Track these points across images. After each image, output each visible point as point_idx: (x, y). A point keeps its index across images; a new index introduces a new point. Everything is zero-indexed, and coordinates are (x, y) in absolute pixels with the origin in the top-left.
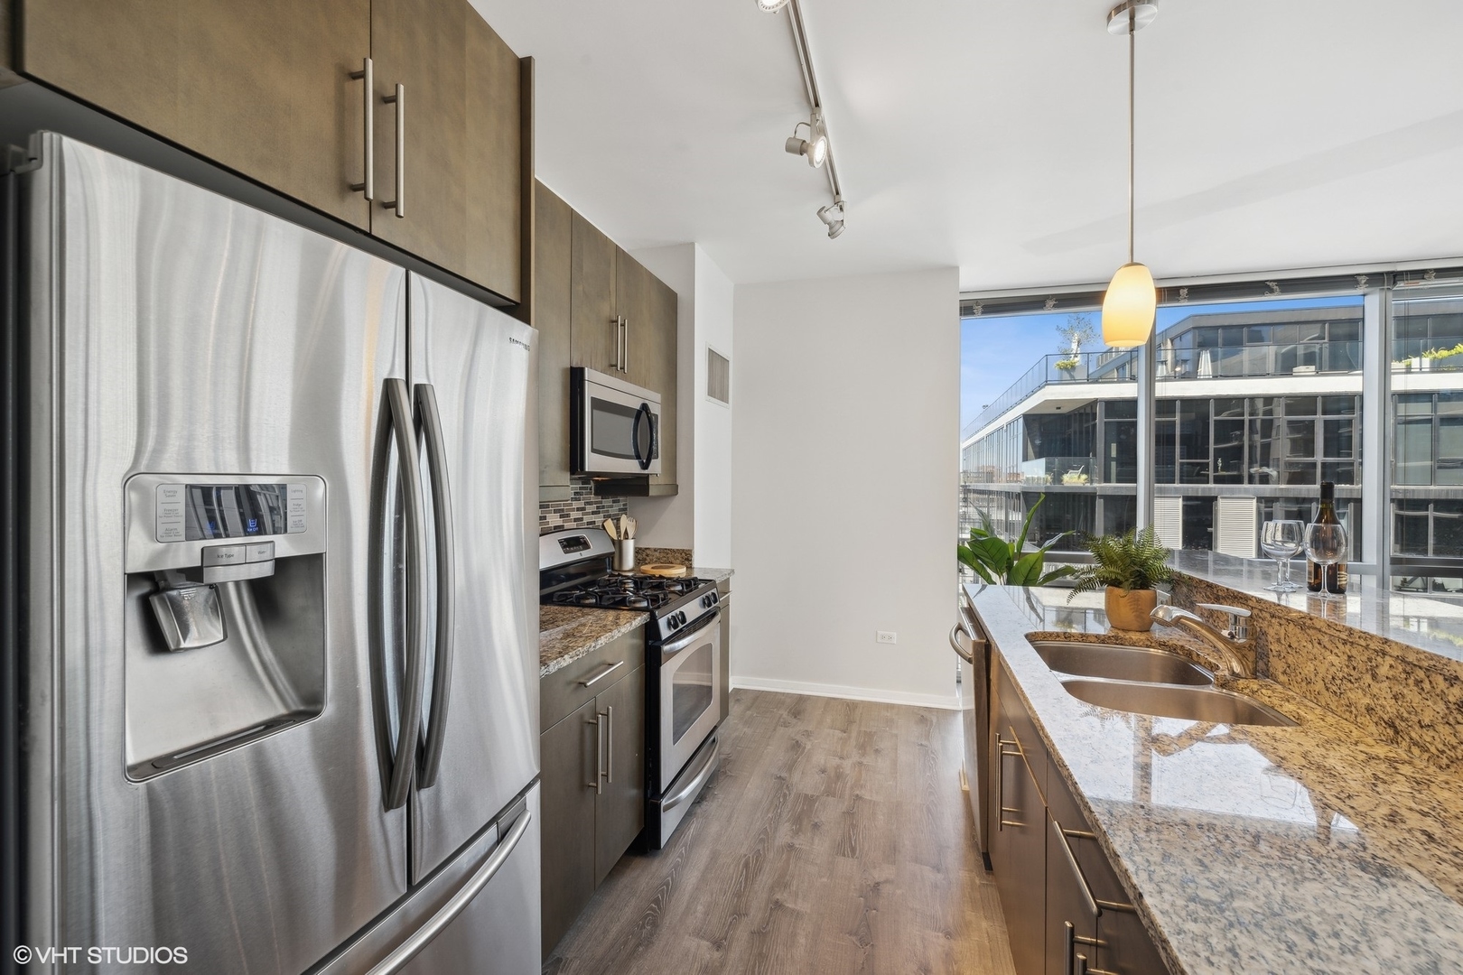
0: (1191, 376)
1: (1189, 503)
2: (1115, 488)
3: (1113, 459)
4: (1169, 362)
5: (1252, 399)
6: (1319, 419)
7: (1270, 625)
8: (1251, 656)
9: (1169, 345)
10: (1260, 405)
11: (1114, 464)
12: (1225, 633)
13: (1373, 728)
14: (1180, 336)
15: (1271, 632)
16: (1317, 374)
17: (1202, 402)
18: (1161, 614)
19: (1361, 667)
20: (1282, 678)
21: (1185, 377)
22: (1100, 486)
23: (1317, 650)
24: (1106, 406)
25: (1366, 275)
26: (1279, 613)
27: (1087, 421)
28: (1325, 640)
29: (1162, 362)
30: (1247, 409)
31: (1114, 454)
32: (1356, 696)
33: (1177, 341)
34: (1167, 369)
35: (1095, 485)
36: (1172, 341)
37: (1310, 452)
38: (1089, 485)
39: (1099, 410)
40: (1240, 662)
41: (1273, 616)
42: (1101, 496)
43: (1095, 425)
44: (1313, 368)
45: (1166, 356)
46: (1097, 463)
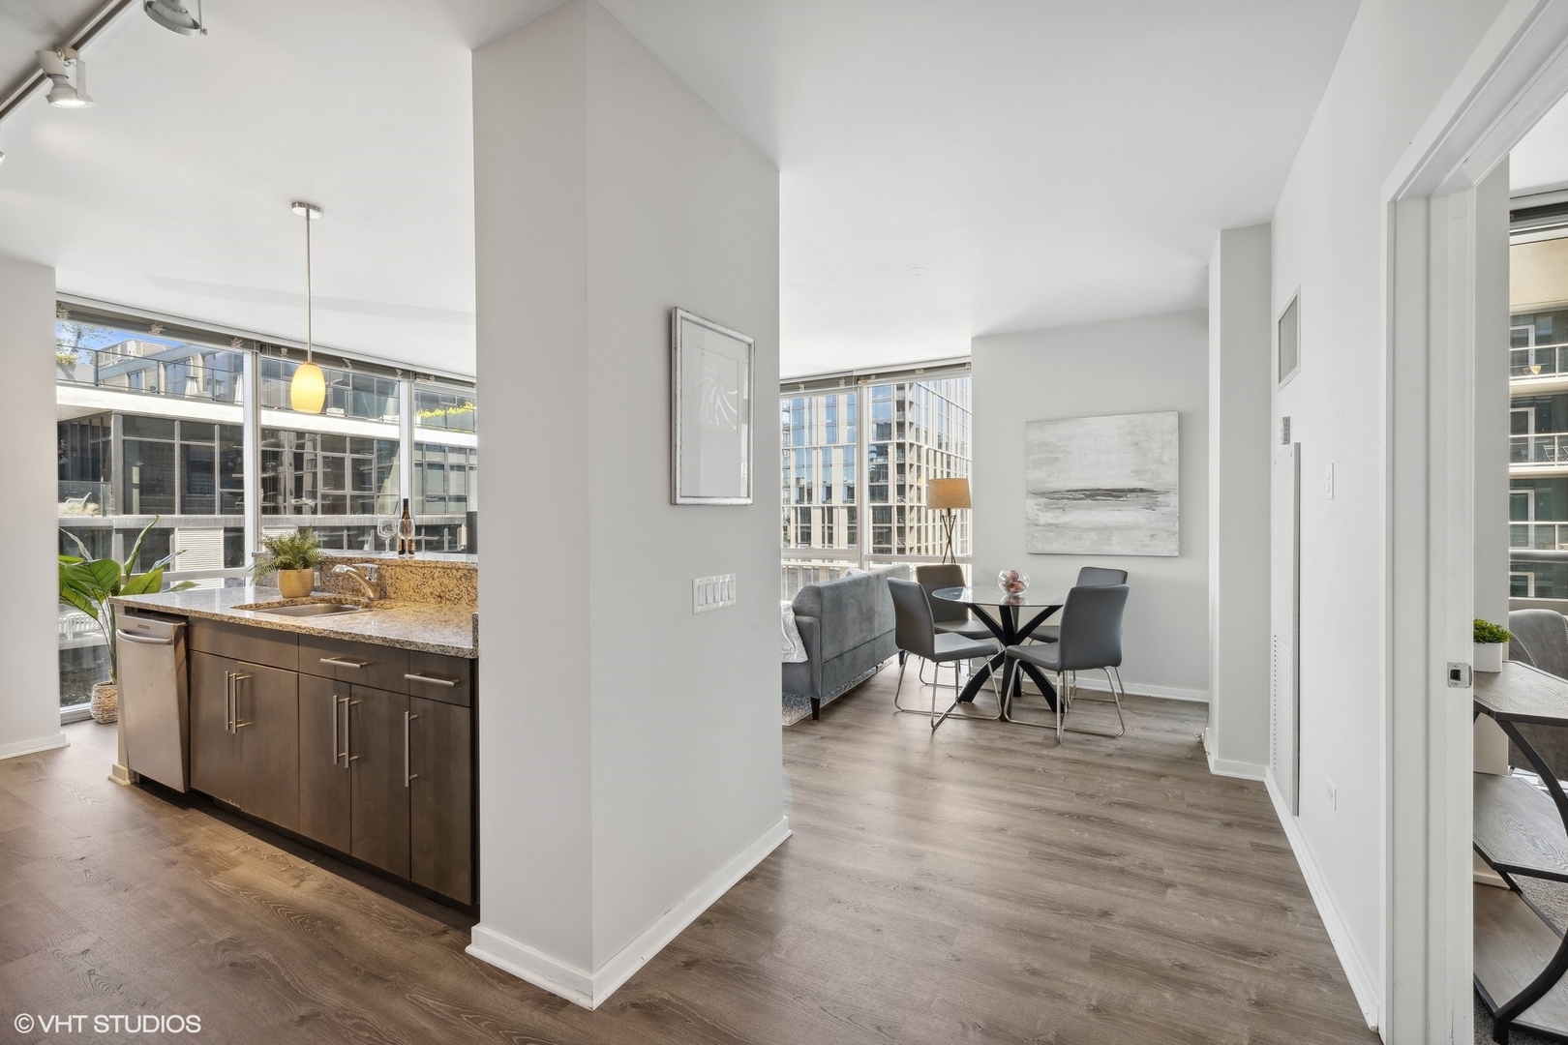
0: (226, 400)
1: (230, 535)
2: (139, 520)
3: (135, 486)
4: (201, 380)
6: (348, 457)
7: (387, 571)
8: (379, 589)
9: (200, 362)
11: (136, 493)
12: (367, 578)
13: (433, 601)
15: (387, 574)
16: (346, 416)
17: (237, 429)
18: (338, 570)
19: (428, 577)
20: (393, 596)
21: (218, 399)
22: (119, 520)
23: (410, 576)
24: (124, 420)
25: (402, 370)
26: (388, 564)
27: (95, 435)
28: (413, 570)
29: (192, 378)
31: (136, 479)
32: (427, 590)
34: (198, 387)
35: (110, 517)
36: (203, 357)
37: (340, 485)
38: (101, 516)
39: (115, 426)
40: (374, 592)
41: (388, 566)
42: (118, 531)
43: (107, 444)
44: (342, 411)
45: (196, 372)
46: (111, 488)
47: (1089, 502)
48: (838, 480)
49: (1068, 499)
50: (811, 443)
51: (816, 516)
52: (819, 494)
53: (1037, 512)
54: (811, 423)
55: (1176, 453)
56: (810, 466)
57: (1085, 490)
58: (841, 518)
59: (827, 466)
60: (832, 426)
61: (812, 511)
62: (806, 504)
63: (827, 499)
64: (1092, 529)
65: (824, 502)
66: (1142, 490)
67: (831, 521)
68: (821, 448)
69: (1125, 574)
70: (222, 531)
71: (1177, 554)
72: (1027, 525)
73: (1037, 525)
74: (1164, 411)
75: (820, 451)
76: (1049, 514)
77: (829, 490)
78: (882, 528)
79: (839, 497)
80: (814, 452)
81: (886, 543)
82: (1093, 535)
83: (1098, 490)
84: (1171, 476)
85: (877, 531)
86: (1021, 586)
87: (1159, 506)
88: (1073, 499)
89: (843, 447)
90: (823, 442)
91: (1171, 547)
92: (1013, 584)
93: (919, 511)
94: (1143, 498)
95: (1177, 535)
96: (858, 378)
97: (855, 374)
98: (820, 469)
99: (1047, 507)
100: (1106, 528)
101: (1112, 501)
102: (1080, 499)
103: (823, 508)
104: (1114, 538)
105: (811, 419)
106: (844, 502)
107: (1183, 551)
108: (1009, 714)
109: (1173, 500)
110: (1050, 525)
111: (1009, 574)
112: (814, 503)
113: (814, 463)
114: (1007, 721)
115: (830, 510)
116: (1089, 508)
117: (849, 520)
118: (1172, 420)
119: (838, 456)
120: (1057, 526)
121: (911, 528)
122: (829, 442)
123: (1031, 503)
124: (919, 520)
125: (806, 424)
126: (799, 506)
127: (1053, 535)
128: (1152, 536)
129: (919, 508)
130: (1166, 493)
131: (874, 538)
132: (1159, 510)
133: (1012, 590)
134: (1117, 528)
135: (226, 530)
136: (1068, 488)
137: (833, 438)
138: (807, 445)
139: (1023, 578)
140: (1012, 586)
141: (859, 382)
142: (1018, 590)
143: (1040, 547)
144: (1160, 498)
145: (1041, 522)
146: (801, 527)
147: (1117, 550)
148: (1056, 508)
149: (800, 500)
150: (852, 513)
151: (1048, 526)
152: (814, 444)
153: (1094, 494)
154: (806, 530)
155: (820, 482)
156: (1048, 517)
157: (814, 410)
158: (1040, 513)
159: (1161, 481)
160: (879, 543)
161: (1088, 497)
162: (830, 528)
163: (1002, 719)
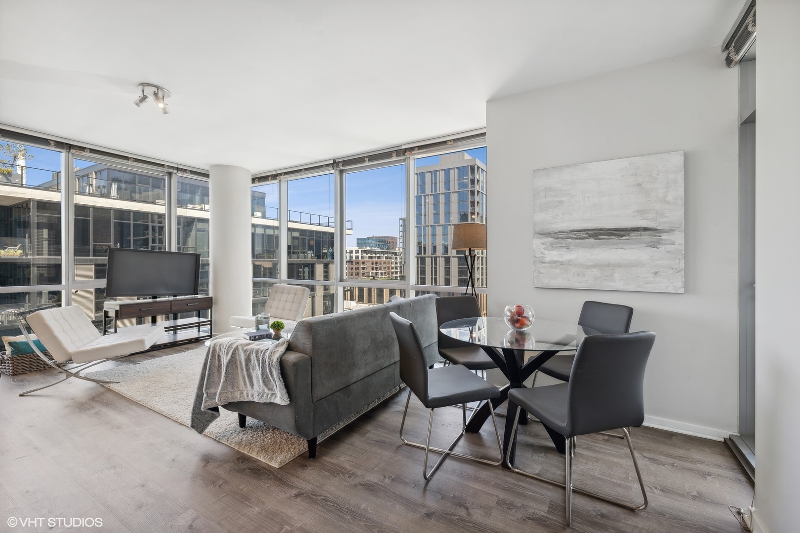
0: (107, 196)
1: (98, 267)
2: (47, 259)
3: (45, 240)
4: (94, 186)
5: (152, 214)
9: (94, 176)
10: (156, 217)
11: (45, 243)
14: (100, 171)
17: (107, 210)
21: (103, 196)
22: (33, 258)
24: (38, 204)
27: (24, 214)
29: (90, 184)
30: (150, 220)
31: (45, 237)
33: (98, 174)
34: (93, 190)
35: (29, 257)
36: (96, 174)
38: (23, 256)
42: (34, 265)
45: (92, 182)
46: (31, 242)
47: (592, 241)
48: (439, 242)
49: (572, 238)
50: (425, 223)
51: (428, 261)
52: (429, 250)
53: (543, 251)
54: (425, 213)
55: (681, 192)
56: (425, 235)
57: (589, 230)
58: (441, 262)
59: (434, 235)
60: (436, 215)
61: (426, 258)
62: (423, 255)
63: (434, 252)
64: (595, 266)
65: (432, 254)
66: (645, 229)
67: (436, 264)
68: (431, 226)
69: (630, 311)
70: (94, 266)
71: (682, 290)
72: (535, 262)
73: (544, 263)
74: (669, 152)
75: (430, 228)
76: (554, 252)
77: (435, 248)
78: (463, 268)
79: (440, 251)
80: (427, 228)
81: (465, 276)
82: (596, 272)
83: (601, 229)
84: (676, 215)
85: (460, 269)
86: (526, 322)
87: (663, 244)
88: (577, 239)
89: (442, 225)
90: (431, 223)
91: (678, 284)
92: (518, 319)
93: (482, 260)
94: (646, 237)
95: (682, 273)
96: (406, 150)
97: (403, 147)
98: (430, 237)
99: (552, 246)
100: (609, 265)
101: (615, 240)
102: (584, 238)
103: (432, 257)
104: (616, 275)
105: (425, 211)
106: (443, 254)
107: (688, 288)
108: (512, 462)
109: (679, 238)
110: (555, 262)
111: (514, 309)
112: (427, 255)
113: (427, 233)
114: (508, 468)
115: (436, 258)
116: (592, 246)
117: (445, 263)
118: (677, 160)
119: (439, 230)
120: (562, 263)
121: (478, 268)
122: (435, 223)
123: (538, 243)
124: (482, 264)
125: (423, 213)
126: (419, 256)
127: (557, 271)
128: (656, 273)
129: (482, 258)
130: (670, 231)
131: (459, 273)
132: (663, 248)
133: (518, 325)
134: (619, 265)
135: (96, 265)
136: (572, 229)
137: (437, 220)
138: (423, 224)
139: (529, 313)
140: (518, 321)
141: (406, 153)
142: (523, 325)
143: (546, 282)
144: (664, 237)
145: (547, 259)
146: (420, 267)
147: (619, 285)
148: (561, 247)
149: (420, 253)
150: (448, 260)
151: (553, 263)
152: (427, 224)
153: (597, 234)
154: (423, 269)
155: (430, 244)
156: (553, 255)
157: (427, 206)
158: (546, 252)
159: (665, 220)
160: (461, 276)
161: (590, 236)
162: (436, 268)
163: (504, 466)
